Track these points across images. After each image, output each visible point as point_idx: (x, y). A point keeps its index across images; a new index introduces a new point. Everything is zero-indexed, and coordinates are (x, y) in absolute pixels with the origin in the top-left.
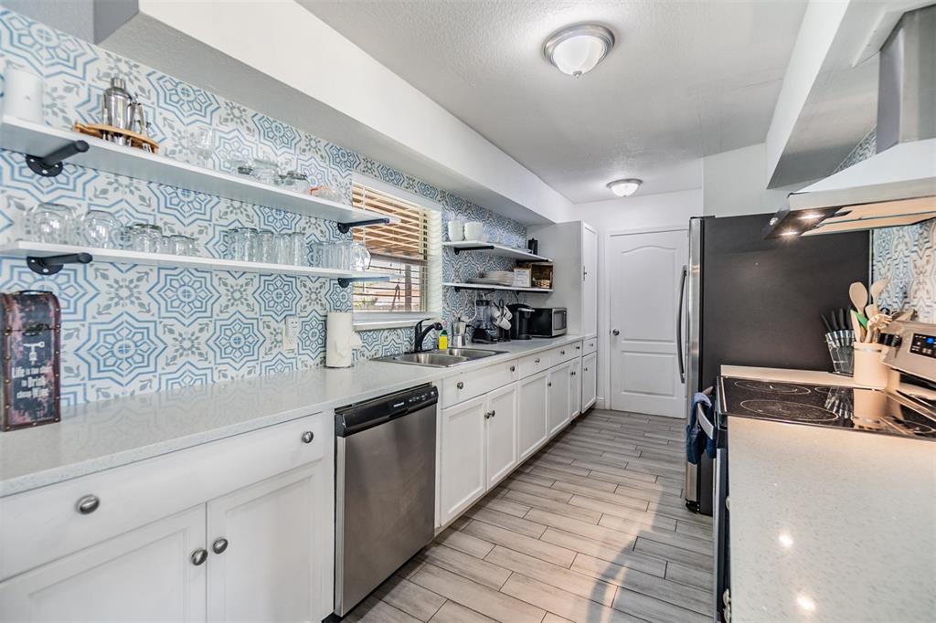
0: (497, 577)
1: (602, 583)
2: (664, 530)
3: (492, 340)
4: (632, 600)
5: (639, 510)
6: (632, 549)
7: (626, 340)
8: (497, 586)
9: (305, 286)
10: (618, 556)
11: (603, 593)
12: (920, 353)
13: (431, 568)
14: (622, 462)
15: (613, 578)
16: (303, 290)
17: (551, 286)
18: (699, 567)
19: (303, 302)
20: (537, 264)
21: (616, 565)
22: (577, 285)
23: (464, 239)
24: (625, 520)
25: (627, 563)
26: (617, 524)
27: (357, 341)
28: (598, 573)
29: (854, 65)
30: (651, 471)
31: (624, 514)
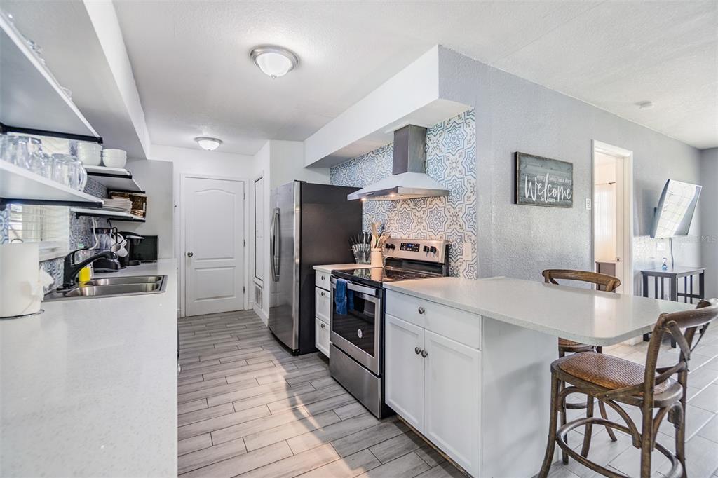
0: (239, 446)
1: (295, 410)
2: (293, 370)
4: (315, 407)
5: (270, 367)
6: (289, 387)
7: (199, 259)
8: (243, 451)
10: (288, 393)
11: (300, 413)
12: (406, 250)
14: (234, 346)
15: (297, 404)
17: (144, 215)
18: (322, 377)
20: (133, 194)
21: (291, 398)
23: (102, 164)
24: (271, 375)
25: (295, 394)
26: (269, 379)
28: (288, 407)
29: (386, 132)
30: (255, 345)
31: (267, 372)
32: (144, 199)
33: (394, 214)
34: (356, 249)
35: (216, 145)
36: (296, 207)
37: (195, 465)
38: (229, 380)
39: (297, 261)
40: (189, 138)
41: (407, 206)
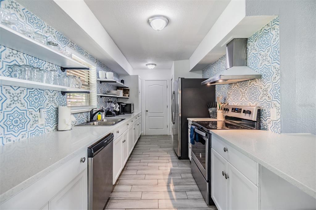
0: (138, 195)
1: (168, 186)
2: (176, 166)
3: (114, 115)
4: (177, 187)
5: (167, 162)
6: (171, 174)
7: (150, 113)
8: (139, 198)
9: (48, 94)
10: (169, 177)
11: (170, 188)
12: (234, 112)
13: (113, 201)
14: (156, 150)
15: (170, 183)
16: (47, 96)
17: (129, 96)
18: (188, 173)
19: (47, 102)
20: (124, 88)
21: (169, 179)
22: (137, 96)
23: (106, 78)
24: (165, 166)
25: (172, 178)
26: (164, 168)
27: (73, 118)
28: (166, 183)
29: (221, 46)
30: (165, 151)
31: (164, 165)
32: (129, 90)
33: (230, 92)
34: (211, 110)
35: (154, 66)
36: (180, 90)
37: (121, 197)
38: (149, 164)
39: (180, 115)
40: (144, 65)
41: (237, 86)
